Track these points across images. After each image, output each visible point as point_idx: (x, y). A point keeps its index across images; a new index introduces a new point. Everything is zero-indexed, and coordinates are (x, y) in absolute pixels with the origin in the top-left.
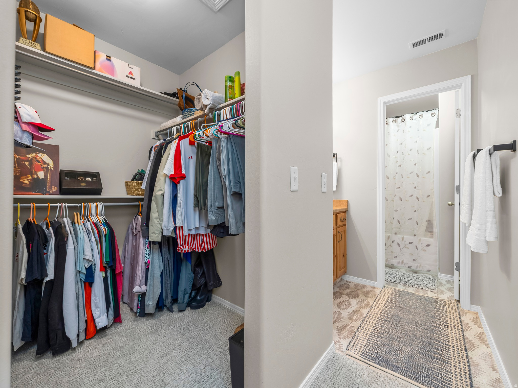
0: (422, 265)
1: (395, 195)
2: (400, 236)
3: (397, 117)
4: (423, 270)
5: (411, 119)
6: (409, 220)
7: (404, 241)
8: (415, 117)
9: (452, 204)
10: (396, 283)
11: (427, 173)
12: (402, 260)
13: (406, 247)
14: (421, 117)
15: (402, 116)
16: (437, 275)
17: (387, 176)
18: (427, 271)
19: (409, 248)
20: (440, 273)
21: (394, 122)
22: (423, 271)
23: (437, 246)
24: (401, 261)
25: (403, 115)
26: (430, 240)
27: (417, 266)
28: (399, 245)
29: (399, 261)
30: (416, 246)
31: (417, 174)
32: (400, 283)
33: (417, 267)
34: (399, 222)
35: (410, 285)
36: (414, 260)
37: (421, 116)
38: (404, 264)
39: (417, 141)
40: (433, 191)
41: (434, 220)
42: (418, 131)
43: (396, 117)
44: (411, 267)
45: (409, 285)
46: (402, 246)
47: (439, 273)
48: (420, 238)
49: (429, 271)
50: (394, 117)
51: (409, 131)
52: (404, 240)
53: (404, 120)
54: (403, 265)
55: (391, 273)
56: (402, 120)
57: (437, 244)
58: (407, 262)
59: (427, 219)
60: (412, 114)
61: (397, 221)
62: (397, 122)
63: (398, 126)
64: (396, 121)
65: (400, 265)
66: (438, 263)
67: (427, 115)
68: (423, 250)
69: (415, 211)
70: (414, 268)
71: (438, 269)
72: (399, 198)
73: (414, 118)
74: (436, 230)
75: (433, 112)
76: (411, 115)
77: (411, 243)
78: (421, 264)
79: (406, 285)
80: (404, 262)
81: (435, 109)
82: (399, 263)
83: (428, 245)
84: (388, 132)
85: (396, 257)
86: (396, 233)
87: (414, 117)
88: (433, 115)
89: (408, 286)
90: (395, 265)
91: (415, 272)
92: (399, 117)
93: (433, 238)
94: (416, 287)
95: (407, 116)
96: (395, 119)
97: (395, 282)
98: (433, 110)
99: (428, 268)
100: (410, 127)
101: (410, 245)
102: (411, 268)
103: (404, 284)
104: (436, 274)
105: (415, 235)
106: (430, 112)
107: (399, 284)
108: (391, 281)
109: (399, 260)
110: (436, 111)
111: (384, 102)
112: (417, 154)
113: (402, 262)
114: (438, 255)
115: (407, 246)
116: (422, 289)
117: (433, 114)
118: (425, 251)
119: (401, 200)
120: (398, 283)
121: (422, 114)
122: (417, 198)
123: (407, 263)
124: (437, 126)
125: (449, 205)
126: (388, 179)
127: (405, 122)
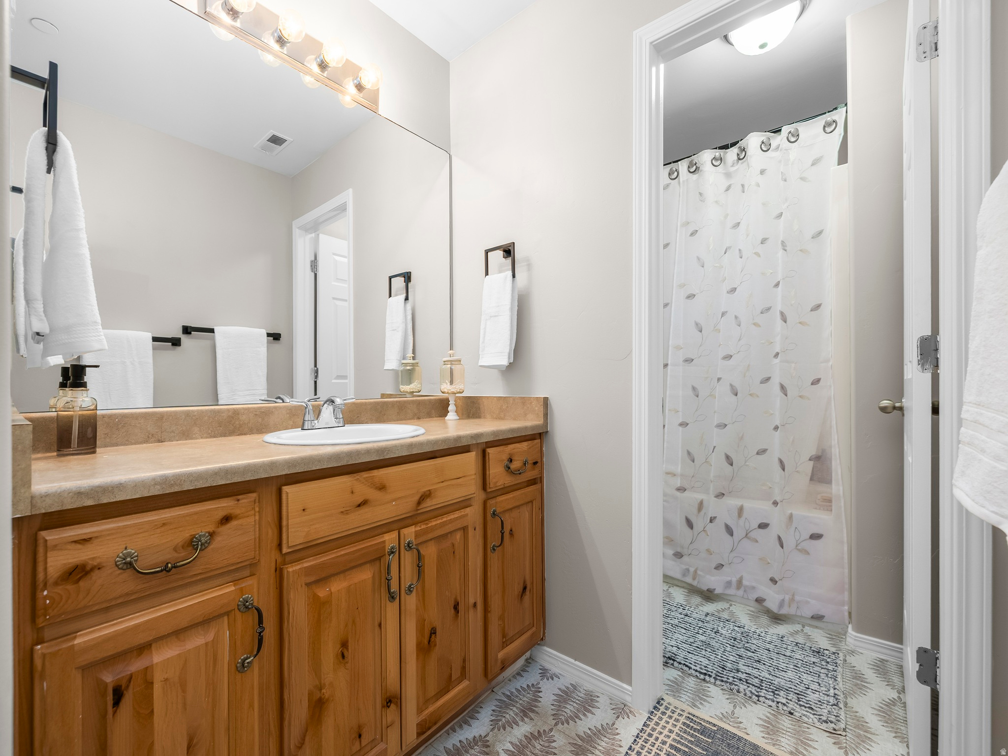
0: (797, 598)
1: (719, 379)
2: (732, 502)
3: (725, 147)
4: (799, 614)
5: (766, 147)
6: (758, 453)
7: (743, 519)
8: (778, 140)
9: (894, 408)
10: (704, 680)
11: (811, 311)
12: (738, 577)
13: (748, 538)
14: (793, 139)
15: (737, 143)
16: (843, 632)
17: (697, 324)
18: (812, 617)
19: (757, 541)
20: (853, 630)
21: (715, 163)
22: (802, 617)
23: (845, 539)
24: (734, 580)
25: (741, 140)
26: (821, 520)
27: (783, 600)
28: (729, 531)
29: (729, 579)
30: (779, 538)
31: (782, 314)
32: (718, 682)
33: (781, 604)
34: (730, 461)
35: (749, 694)
36: (774, 581)
37: (793, 135)
38: (742, 589)
39: (781, 215)
40: (831, 363)
41: (833, 457)
42: (785, 180)
43: (721, 148)
44: (765, 600)
45: (745, 695)
46: (738, 533)
47: (850, 626)
48: (790, 512)
49: (818, 618)
50: (716, 148)
51: (758, 185)
52: (745, 514)
53: (744, 153)
54: (740, 592)
55: (700, 624)
56: (738, 154)
57: (845, 535)
58: (754, 584)
59: (813, 452)
60: (767, 133)
61: (724, 457)
62: (725, 163)
63: (728, 175)
64: (721, 159)
65: (731, 591)
66: (846, 594)
67: (811, 130)
68: (799, 550)
69: (776, 428)
70: (772, 604)
71: (846, 614)
72: (729, 387)
73: (774, 143)
74: (841, 488)
75: (828, 117)
76: (763, 136)
77: (763, 526)
78: (793, 595)
79: (738, 692)
80: (745, 582)
81: (836, 109)
82: (729, 584)
83: (816, 537)
84: (701, 194)
85: (719, 567)
86: (721, 495)
87: (772, 142)
88: (828, 130)
89: (742, 694)
90: (716, 592)
91: (777, 618)
92: (731, 147)
93: (831, 511)
94: (770, 703)
95: (753, 140)
96: (718, 153)
97: (702, 677)
98: (829, 112)
99: (814, 607)
100: (762, 172)
101: (761, 530)
102: (764, 604)
103: (732, 687)
104: (840, 630)
105: (775, 503)
106: (820, 121)
107: (715, 684)
108: (690, 668)
109: (729, 575)
110: (838, 116)
111: (651, 43)
112: (781, 252)
113: (740, 583)
114: (846, 571)
115: (753, 535)
116: (791, 714)
117: (828, 124)
118: (807, 552)
119: (736, 395)
120: (712, 680)
121: (797, 130)
122: (783, 388)
123: (753, 588)
124: (843, 158)
125: (884, 409)
126: (701, 331)
127: (747, 159)
